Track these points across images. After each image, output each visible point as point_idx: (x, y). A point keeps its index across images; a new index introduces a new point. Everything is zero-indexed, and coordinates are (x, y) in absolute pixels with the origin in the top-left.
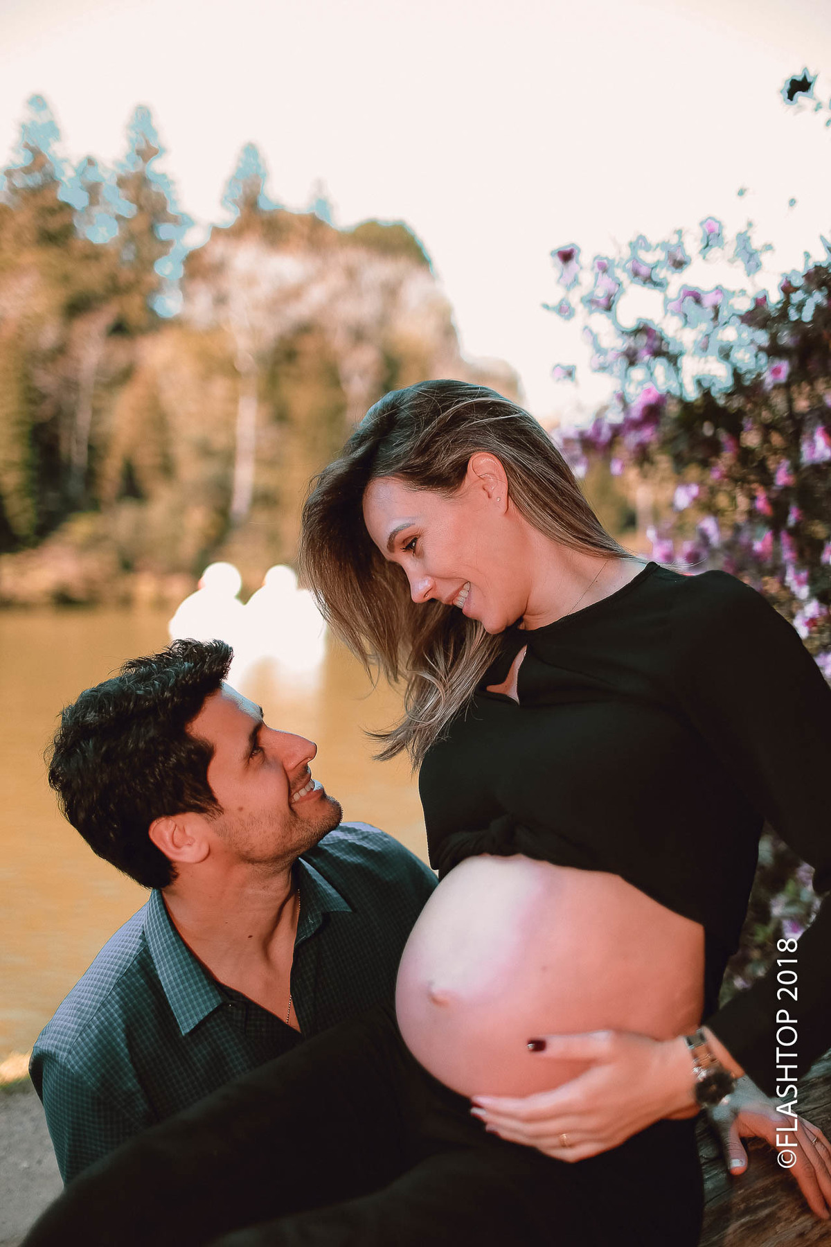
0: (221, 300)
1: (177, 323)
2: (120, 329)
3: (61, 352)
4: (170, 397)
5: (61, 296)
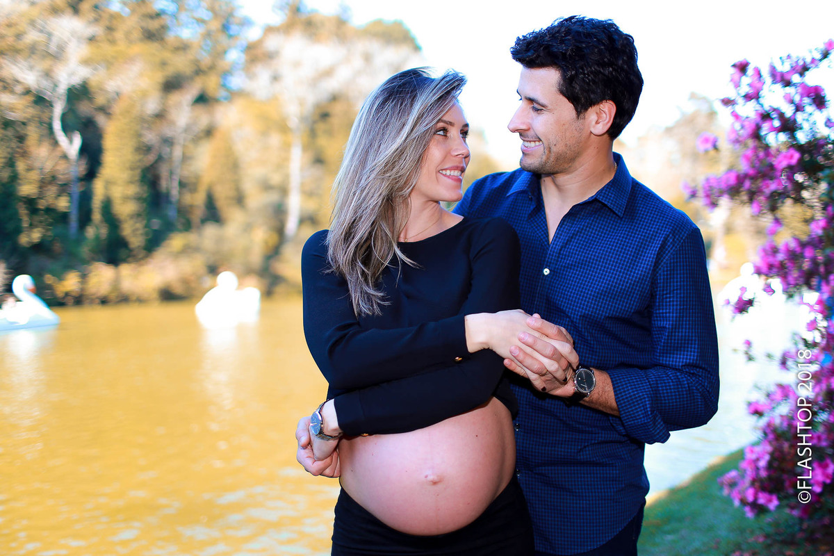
0: (276, 78)
2: (202, 100)
3: (160, 116)
4: (240, 148)
5: (159, 77)
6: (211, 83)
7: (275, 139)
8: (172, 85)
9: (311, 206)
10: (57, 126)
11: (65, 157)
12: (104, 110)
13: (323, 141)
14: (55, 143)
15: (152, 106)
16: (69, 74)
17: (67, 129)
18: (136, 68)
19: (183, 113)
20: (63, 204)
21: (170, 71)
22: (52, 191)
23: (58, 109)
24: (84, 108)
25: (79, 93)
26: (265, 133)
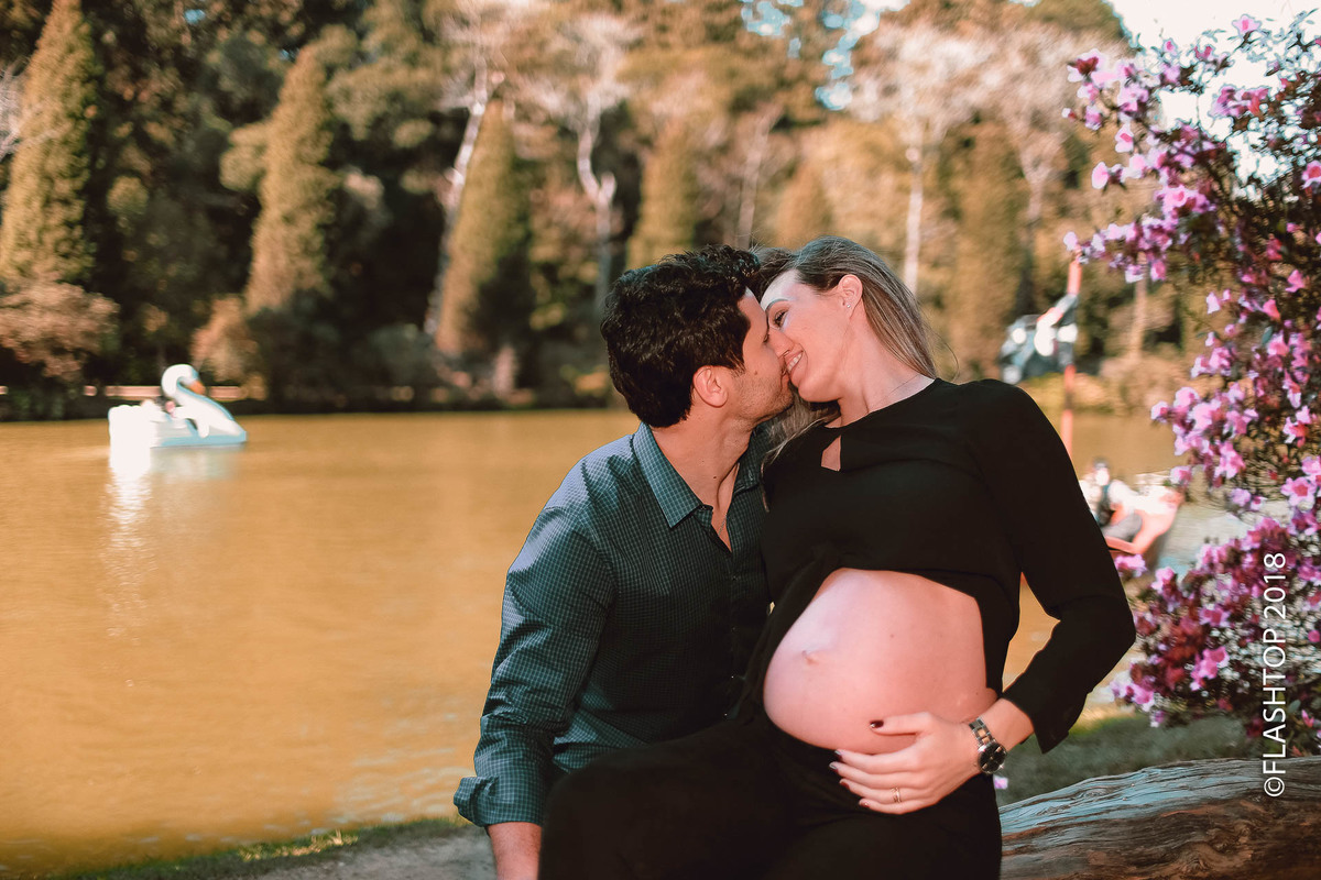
0: (889, 91)
1: (843, 114)
2: (785, 125)
3: (725, 149)
4: (834, 194)
5: (725, 93)
6: (798, 101)
7: (888, 181)
8: (741, 105)
9: (938, 278)
10: (585, 165)
11: (592, 208)
12: (647, 142)
13: (959, 183)
14: (581, 190)
15: (714, 135)
16: (600, 95)
17: (597, 169)
18: (695, 81)
19: (757, 147)
20: (591, 273)
21: (740, 84)
22: (576, 253)
23: (587, 143)
24: (625, 141)
25: (617, 120)
26: (872, 173)
